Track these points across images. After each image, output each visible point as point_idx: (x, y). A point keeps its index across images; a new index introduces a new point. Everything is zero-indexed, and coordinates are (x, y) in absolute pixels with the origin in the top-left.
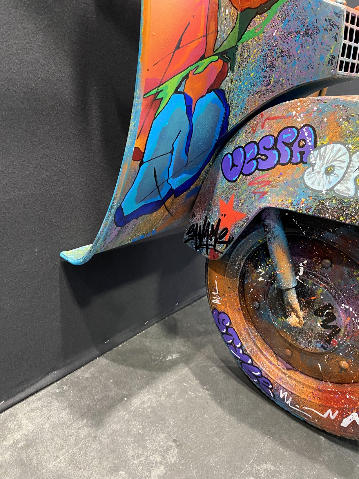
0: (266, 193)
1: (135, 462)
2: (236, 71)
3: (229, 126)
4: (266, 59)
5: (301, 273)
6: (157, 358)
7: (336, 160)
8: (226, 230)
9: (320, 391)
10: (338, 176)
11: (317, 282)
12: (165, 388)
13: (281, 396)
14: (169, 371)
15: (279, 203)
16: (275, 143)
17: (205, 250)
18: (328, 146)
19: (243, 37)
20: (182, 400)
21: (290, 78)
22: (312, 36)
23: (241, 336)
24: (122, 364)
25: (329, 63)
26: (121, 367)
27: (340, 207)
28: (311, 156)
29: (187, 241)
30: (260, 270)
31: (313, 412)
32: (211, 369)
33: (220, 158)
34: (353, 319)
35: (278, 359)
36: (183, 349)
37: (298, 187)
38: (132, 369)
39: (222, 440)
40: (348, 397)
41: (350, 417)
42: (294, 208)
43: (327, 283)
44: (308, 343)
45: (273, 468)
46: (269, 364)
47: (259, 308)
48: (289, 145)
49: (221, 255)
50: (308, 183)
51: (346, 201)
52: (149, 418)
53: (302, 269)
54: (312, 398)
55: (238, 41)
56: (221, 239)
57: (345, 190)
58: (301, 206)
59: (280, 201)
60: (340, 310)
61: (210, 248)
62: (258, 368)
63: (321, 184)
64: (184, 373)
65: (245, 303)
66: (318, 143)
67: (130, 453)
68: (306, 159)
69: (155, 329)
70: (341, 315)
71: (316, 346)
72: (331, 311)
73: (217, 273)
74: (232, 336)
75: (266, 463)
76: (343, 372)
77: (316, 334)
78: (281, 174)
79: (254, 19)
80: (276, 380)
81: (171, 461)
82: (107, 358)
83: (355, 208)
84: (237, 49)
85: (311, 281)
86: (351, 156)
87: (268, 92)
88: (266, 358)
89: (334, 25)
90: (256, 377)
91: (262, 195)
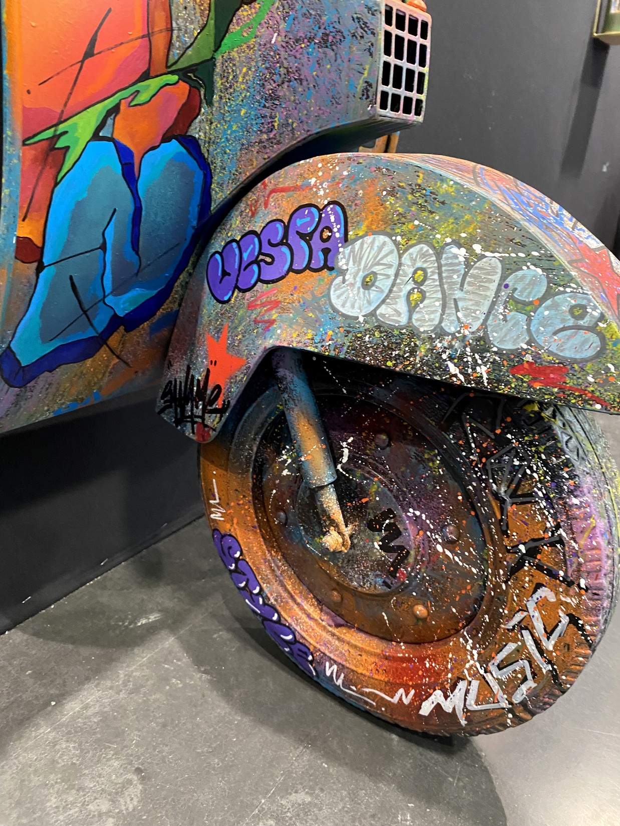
0: (272, 322)
1: (61, 818)
2: (216, 105)
3: (213, 203)
4: (263, 84)
5: (345, 460)
6: (121, 623)
7: (378, 264)
8: (218, 387)
9: (386, 659)
10: (382, 291)
11: (369, 473)
12: (129, 675)
13: (328, 673)
14: (139, 646)
15: (293, 339)
16: (286, 235)
17: (189, 425)
18: (365, 239)
19: (223, 43)
20: (158, 696)
21: (303, 118)
22: (334, 47)
23: (259, 573)
24: (53, 640)
25: (363, 95)
26: (53, 645)
27: (386, 344)
28: (340, 256)
29: (162, 411)
30: (285, 457)
31: (376, 695)
32: (215, 636)
33: (203, 261)
34: (429, 533)
35: (321, 610)
36: (169, 604)
37: (321, 312)
38: (70, 647)
39: (223, 761)
40: (428, 665)
41: (433, 697)
42: (316, 347)
43: (384, 474)
44: (363, 578)
45: (308, 799)
46: (307, 620)
47: (286, 524)
48: (306, 237)
49: (213, 434)
50: (337, 302)
51: (396, 332)
52: (95, 734)
53: (346, 451)
54: (374, 671)
55: (216, 51)
56: (211, 406)
57: (393, 315)
58: (327, 344)
59: (295, 336)
60: (405, 518)
61: (196, 422)
62: (288, 627)
63: (357, 305)
64: (167, 646)
65: (266, 515)
66: (351, 233)
67: (53, 802)
68: (333, 262)
69: (121, 572)
70: (408, 526)
71: (374, 584)
72: (392, 521)
73: (216, 466)
74: (244, 574)
75: (296, 792)
76: (421, 623)
77: (373, 561)
78: (295, 288)
79: (238, 13)
80: (318, 646)
81: (127, 809)
82: (24, 631)
83: (409, 345)
84: (215, 65)
85: (359, 472)
86: (400, 256)
87: (272, 143)
88: (302, 609)
89: (366, 29)
90: (288, 643)
91: (267, 325)
